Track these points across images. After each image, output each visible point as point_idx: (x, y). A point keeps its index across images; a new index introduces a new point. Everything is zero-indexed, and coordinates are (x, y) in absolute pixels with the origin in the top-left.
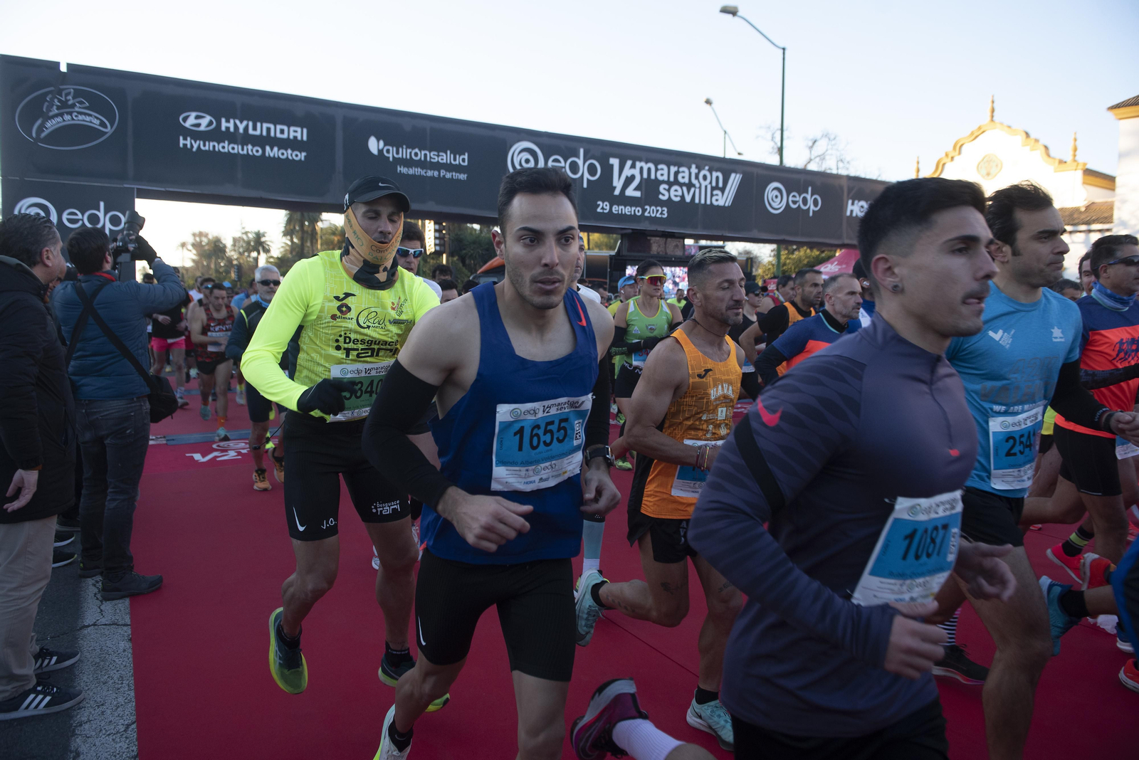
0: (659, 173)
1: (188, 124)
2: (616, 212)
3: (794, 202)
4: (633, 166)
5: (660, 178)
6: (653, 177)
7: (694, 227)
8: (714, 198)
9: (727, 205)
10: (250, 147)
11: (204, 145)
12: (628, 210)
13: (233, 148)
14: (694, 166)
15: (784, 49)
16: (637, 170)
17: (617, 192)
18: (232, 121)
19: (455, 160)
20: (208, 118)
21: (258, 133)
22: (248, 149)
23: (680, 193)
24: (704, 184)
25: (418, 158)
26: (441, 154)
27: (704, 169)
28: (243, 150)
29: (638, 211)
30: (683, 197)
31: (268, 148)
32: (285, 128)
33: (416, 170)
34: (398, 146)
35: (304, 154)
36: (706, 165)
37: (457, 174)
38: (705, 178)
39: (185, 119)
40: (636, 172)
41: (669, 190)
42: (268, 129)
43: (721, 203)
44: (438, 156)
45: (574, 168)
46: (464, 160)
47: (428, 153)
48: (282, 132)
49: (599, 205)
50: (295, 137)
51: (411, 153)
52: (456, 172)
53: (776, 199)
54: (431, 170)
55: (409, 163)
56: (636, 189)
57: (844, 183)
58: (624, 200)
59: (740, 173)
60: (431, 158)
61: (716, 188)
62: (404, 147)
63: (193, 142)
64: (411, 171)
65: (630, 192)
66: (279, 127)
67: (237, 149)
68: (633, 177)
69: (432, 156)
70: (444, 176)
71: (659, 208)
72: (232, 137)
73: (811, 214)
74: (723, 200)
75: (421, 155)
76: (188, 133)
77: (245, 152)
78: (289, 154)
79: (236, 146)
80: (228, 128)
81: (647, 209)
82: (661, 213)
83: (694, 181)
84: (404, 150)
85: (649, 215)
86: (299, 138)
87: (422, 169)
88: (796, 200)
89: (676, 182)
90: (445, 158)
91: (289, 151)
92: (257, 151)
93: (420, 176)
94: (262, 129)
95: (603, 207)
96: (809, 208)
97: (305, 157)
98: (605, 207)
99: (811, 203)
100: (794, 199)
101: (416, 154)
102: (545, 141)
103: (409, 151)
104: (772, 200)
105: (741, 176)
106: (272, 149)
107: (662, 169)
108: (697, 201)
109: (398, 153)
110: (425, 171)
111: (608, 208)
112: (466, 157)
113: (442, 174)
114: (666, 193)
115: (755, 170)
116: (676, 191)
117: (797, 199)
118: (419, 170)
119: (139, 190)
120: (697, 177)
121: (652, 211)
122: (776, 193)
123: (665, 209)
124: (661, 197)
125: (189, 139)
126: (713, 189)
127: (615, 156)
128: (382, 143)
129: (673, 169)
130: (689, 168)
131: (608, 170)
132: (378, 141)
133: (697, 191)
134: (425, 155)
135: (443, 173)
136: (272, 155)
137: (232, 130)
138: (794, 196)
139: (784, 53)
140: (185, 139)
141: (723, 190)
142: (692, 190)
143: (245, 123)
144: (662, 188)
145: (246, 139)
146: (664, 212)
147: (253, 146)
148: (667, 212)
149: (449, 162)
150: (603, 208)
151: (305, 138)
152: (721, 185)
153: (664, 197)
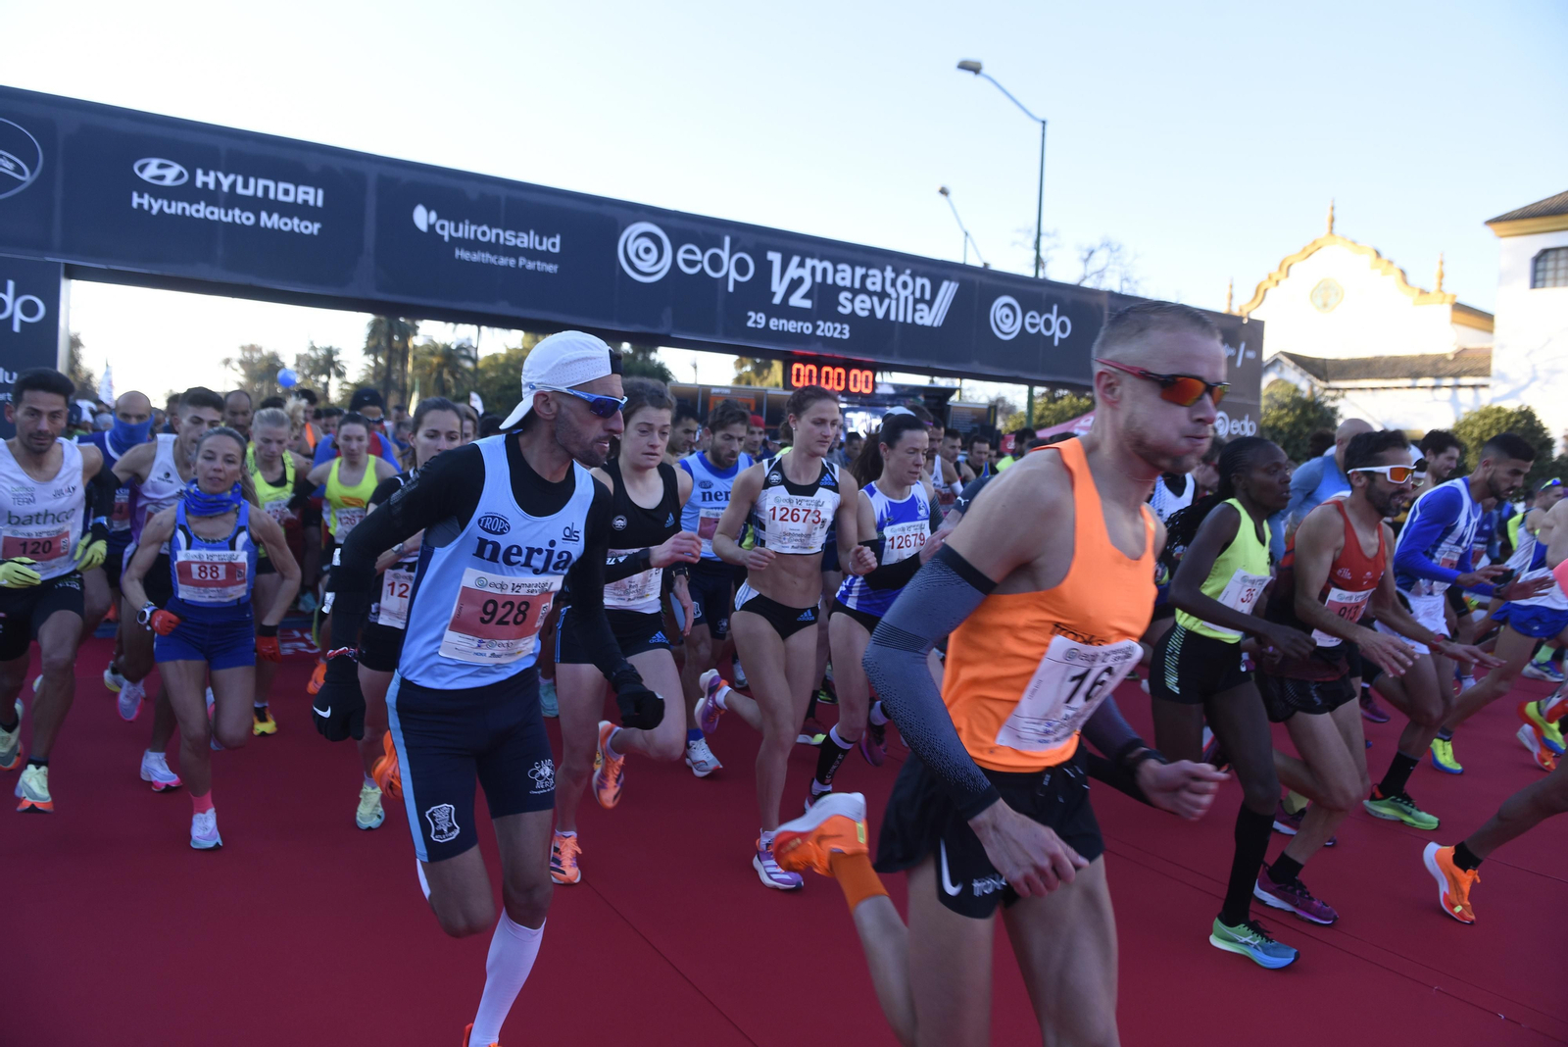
0: (839, 276)
1: (146, 176)
2: (775, 328)
3: (1033, 325)
4: (802, 265)
5: (840, 283)
6: (830, 281)
7: (889, 354)
8: (917, 315)
9: (935, 325)
10: (237, 212)
11: (169, 206)
12: (792, 326)
13: (212, 213)
14: (889, 269)
15: (1044, 122)
16: (808, 271)
17: (777, 300)
18: (212, 174)
19: (541, 243)
20: (177, 168)
21: (250, 192)
22: (234, 216)
23: (868, 305)
24: (903, 293)
25: (486, 239)
26: (521, 234)
27: (903, 273)
28: (226, 215)
29: (807, 328)
30: (872, 311)
31: (264, 215)
32: (291, 188)
33: (483, 255)
34: (457, 220)
35: (317, 226)
36: (907, 268)
37: (544, 265)
38: (905, 285)
39: (142, 168)
40: (806, 273)
41: (852, 301)
42: (266, 189)
43: (927, 321)
44: (516, 237)
45: (715, 261)
46: (554, 245)
47: (501, 232)
48: (286, 192)
49: (750, 317)
50: (306, 202)
51: (476, 231)
52: (542, 261)
53: (1006, 320)
54: (505, 255)
55: (473, 245)
56: (806, 296)
57: (1105, 302)
58: (786, 311)
59: (956, 281)
60: (505, 239)
61: (922, 300)
62: (467, 222)
63: (153, 201)
64: (476, 257)
65: (797, 300)
66: (282, 186)
67: (217, 214)
68: (800, 281)
69: (508, 237)
70: (524, 266)
71: (838, 325)
72: (211, 197)
73: (1056, 343)
74: (931, 317)
75: (492, 235)
76: (144, 188)
77: (230, 219)
78: (295, 224)
79: (216, 210)
80: (205, 184)
81: (819, 326)
82: (841, 333)
83: (889, 289)
84: (467, 227)
85: (822, 334)
86: (311, 202)
87: (492, 254)
88: (1034, 322)
89: (863, 290)
90: (527, 240)
91: (296, 221)
92: (248, 218)
93: (490, 265)
94: (256, 187)
95: (756, 319)
96: (1053, 335)
97: (319, 230)
98: (758, 320)
99: (1056, 327)
100: (1033, 321)
101: (484, 234)
102: (673, 222)
103: (473, 228)
104: (1001, 320)
105: (957, 285)
106: (270, 217)
107: (843, 271)
108: (893, 317)
109: (457, 230)
110: (495, 257)
111: (763, 322)
112: (557, 240)
113: (521, 264)
114: (848, 304)
115: (977, 278)
116: (863, 301)
117: (1037, 321)
118: (488, 255)
119: (67, 266)
120: (893, 284)
121: (826, 329)
122: (1006, 311)
123: (847, 327)
124: (841, 309)
125: (146, 196)
126: (916, 301)
127: (775, 249)
128: (433, 215)
129: (860, 271)
130: (883, 271)
131: (764, 268)
132: (428, 211)
133: (894, 303)
134: (498, 235)
135: (522, 261)
136: (269, 225)
137: (212, 186)
138: (1032, 317)
139: (1044, 128)
140: (141, 196)
141: (930, 304)
142: (886, 302)
143: (232, 177)
144: (843, 297)
145: (232, 200)
146: (844, 331)
147: (243, 211)
148: (850, 331)
149: (531, 246)
150: (755, 322)
151: (320, 203)
152: (927, 296)
153: (845, 311)
